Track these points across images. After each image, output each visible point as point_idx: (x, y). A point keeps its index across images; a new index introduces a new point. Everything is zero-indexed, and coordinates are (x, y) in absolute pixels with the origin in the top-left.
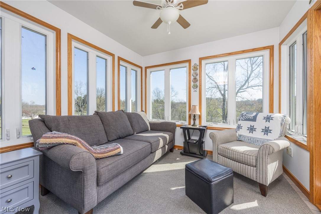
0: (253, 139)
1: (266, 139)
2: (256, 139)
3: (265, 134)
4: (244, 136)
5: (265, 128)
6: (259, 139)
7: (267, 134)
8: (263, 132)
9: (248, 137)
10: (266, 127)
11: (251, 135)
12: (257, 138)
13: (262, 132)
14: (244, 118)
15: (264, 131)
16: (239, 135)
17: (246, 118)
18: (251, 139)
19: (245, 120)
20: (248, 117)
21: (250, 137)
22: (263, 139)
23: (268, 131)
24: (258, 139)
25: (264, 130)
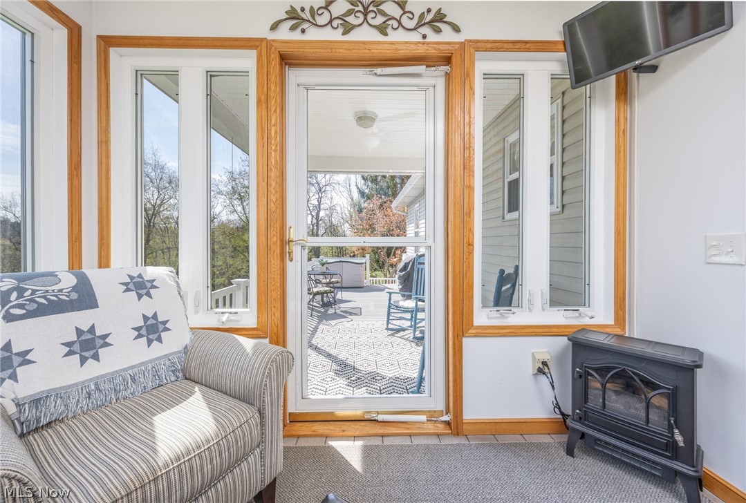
0: (112, 380)
1: (159, 358)
2: (123, 373)
3: (150, 342)
4: (60, 394)
5: (145, 322)
6: (136, 370)
7: (159, 340)
8: (143, 336)
9: (83, 385)
10: (145, 318)
11: (93, 370)
12: (125, 370)
13: (136, 338)
14: (21, 306)
15: (144, 332)
16: (18, 405)
17: (32, 300)
18: (102, 387)
19: (30, 315)
20: (44, 297)
21: (91, 380)
22: (151, 361)
23: (158, 329)
24: (130, 372)
25: (144, 328)
